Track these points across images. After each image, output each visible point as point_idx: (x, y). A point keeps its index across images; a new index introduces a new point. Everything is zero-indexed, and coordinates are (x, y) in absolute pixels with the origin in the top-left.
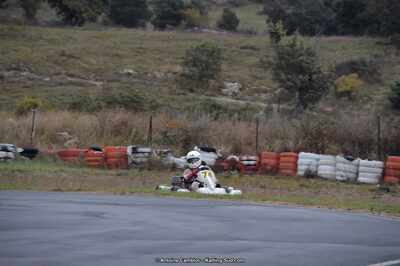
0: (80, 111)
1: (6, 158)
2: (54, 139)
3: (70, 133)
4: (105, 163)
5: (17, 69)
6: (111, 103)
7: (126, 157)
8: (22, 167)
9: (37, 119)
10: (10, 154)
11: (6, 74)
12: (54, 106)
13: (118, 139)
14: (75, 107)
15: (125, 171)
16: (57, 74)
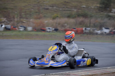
1: (50, 31)
2: (63, 26)
3: (67, 24)
4: (77, 33)
5: (53, 6)
6: (79, 16)
7: (83, 31)
8: (54, 34)
10: (51, 30)
11: (50, 8)
12: (63, 17)
14: (69, 17)
15: (83, 35)
16: (64, 8)
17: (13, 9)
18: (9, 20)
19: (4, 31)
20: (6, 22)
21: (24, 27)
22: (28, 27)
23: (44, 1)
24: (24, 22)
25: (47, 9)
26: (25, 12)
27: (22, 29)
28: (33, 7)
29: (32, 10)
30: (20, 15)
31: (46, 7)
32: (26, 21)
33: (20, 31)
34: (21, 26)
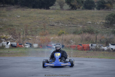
0: (76, 34)
2: (69, 42)
4: (83, 49)
5: (58, 23)
6: (85, 32)
7: (89, 47)
9: (64, 37)
11: (55, 24)
12: (69, 33)
13: (87, 42)
15: (89, 51)
16: (69, 24)
17: (18, 26)
18: (15, 37)
19: (10, 48)
20: (12, 39)
21: (30, 44)
22: (34, 44)
23: (50, 18)
24: (30, 38)
25: (53, 25)
26: (31, 29)
27: (28, 46)
28: (39, 23)
29: (38, 26)
30: (26, 32)
31: (52, 23)
32: (32, 38)
33: (26, 48)
34: (27, 43)
